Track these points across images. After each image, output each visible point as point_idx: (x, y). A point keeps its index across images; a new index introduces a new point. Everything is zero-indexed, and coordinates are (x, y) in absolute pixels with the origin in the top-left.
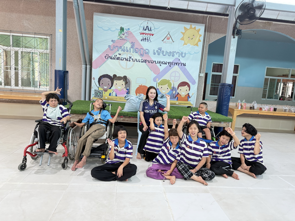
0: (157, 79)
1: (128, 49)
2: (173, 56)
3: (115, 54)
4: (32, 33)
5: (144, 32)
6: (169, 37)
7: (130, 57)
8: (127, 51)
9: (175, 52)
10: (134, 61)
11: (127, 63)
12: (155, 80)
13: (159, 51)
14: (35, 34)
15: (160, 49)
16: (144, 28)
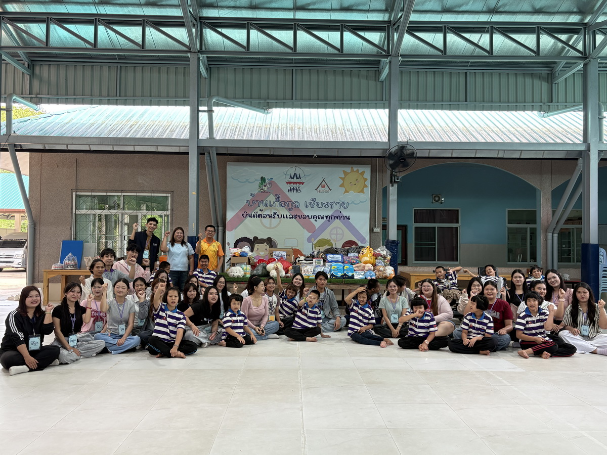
0: (313, 239)
1: (272, 203)
2: (331, 208)
3: (256, 211)
4: (149, 191)
5: (292, 180)
6: (323, 184)
7: (275, 213)
8: (271, 206)
9: (334, 202)
10: (280, 217)
11: (271, 221)
12: (309, 240)
13: (313, 202)
15: (314, 200)
16: (291, 176)
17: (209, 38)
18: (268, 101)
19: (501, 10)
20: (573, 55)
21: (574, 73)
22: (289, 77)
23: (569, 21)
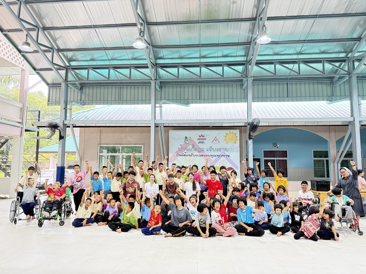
2: (220, 151)
3: (183, 153)
5: (200, 138)
6: (216, 139)
7: (192, 154)
8: (190, 150)
9: (221, 148)
10: (194, 156)
11: (190, 158)
14: (135, 144)
15: (211, 147)
16: (200, 136)
17: (160, 73)
18: (188, 100)
19: (303, 52)
20: (343, 73)
21: (344, 82)
22: (198, 89)
23: (340, 56)
